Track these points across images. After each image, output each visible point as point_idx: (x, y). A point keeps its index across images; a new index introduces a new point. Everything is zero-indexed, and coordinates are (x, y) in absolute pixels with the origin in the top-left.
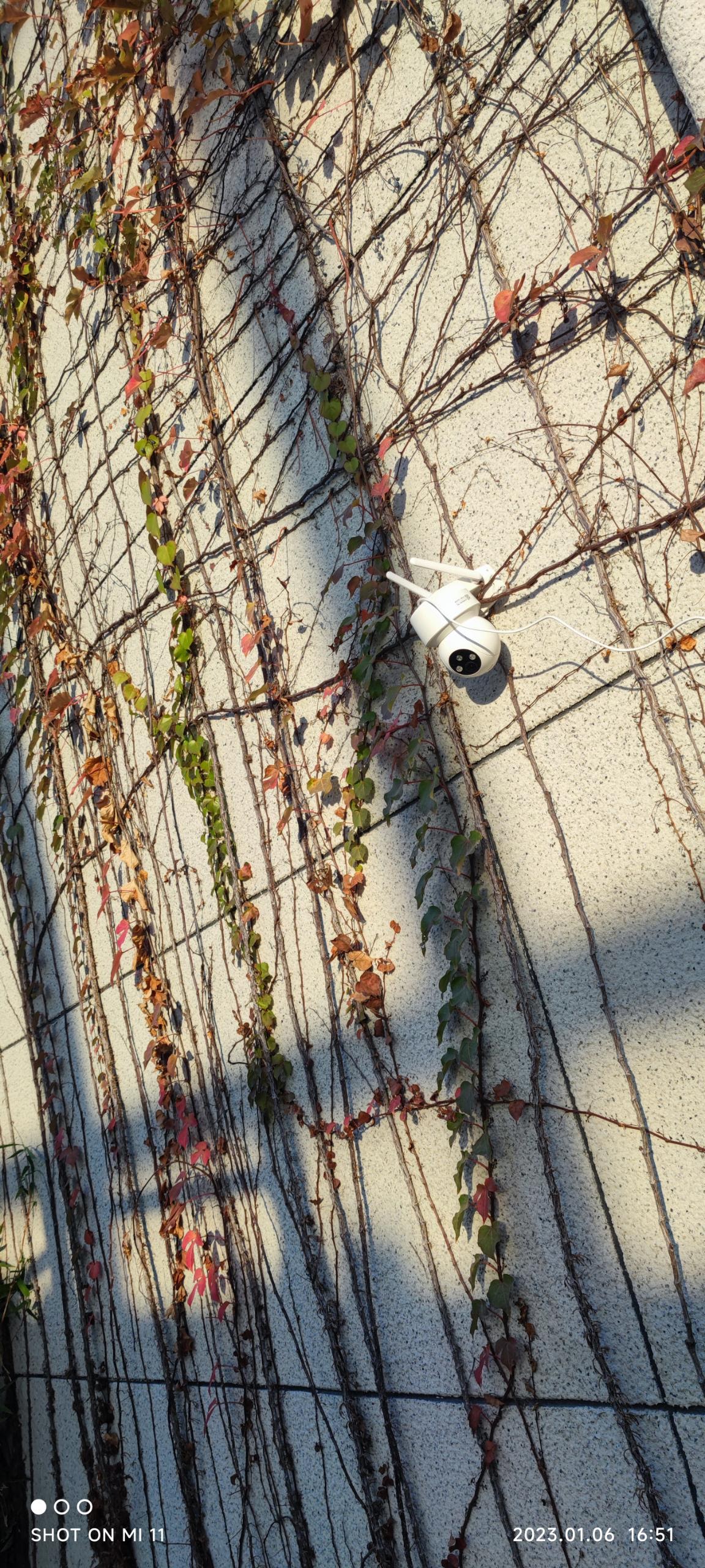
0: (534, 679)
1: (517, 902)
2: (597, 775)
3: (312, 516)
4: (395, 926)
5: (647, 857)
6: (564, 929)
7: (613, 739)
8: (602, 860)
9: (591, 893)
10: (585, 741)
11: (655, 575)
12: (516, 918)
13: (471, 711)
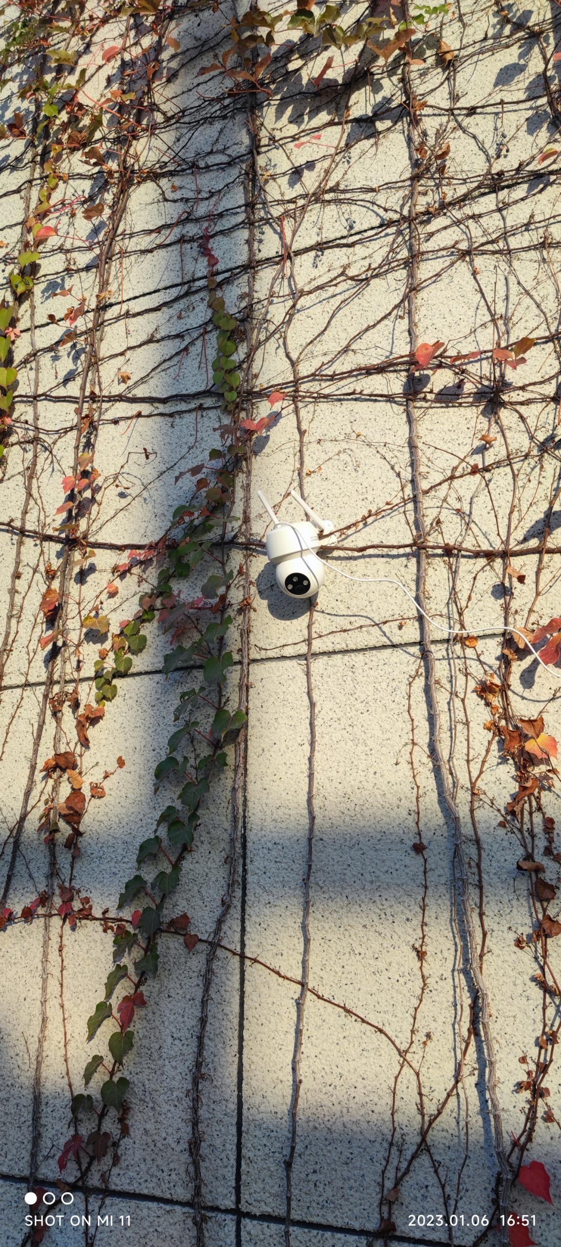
0: (333, 618)
1: (251, 777)
2: (361, 707)
3: (171, 415)
4: (121, 763)
5: (381, 780)
6: (287, 811)
7: (384, 685)
8: (341, 770)
9: (322, 791)
10: (359, 678)
11: (463, 586)
12: (245, 789)
13: (266, 620)
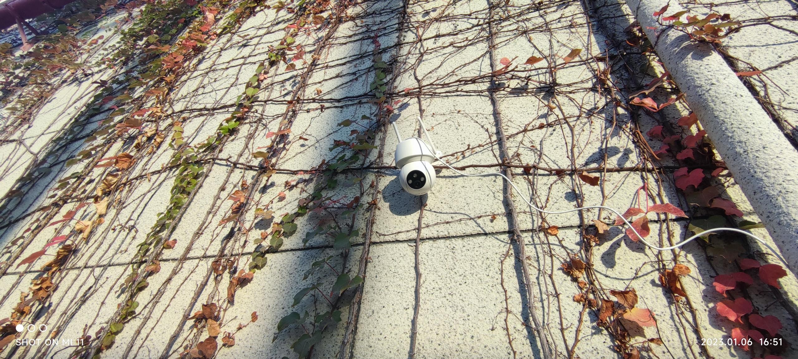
0: (438, 214)
2: (459, 279)
3: (342, 107)
4: (254, 317)
7: (479, 263)
10: (459, 257)
13: (388, 215)
